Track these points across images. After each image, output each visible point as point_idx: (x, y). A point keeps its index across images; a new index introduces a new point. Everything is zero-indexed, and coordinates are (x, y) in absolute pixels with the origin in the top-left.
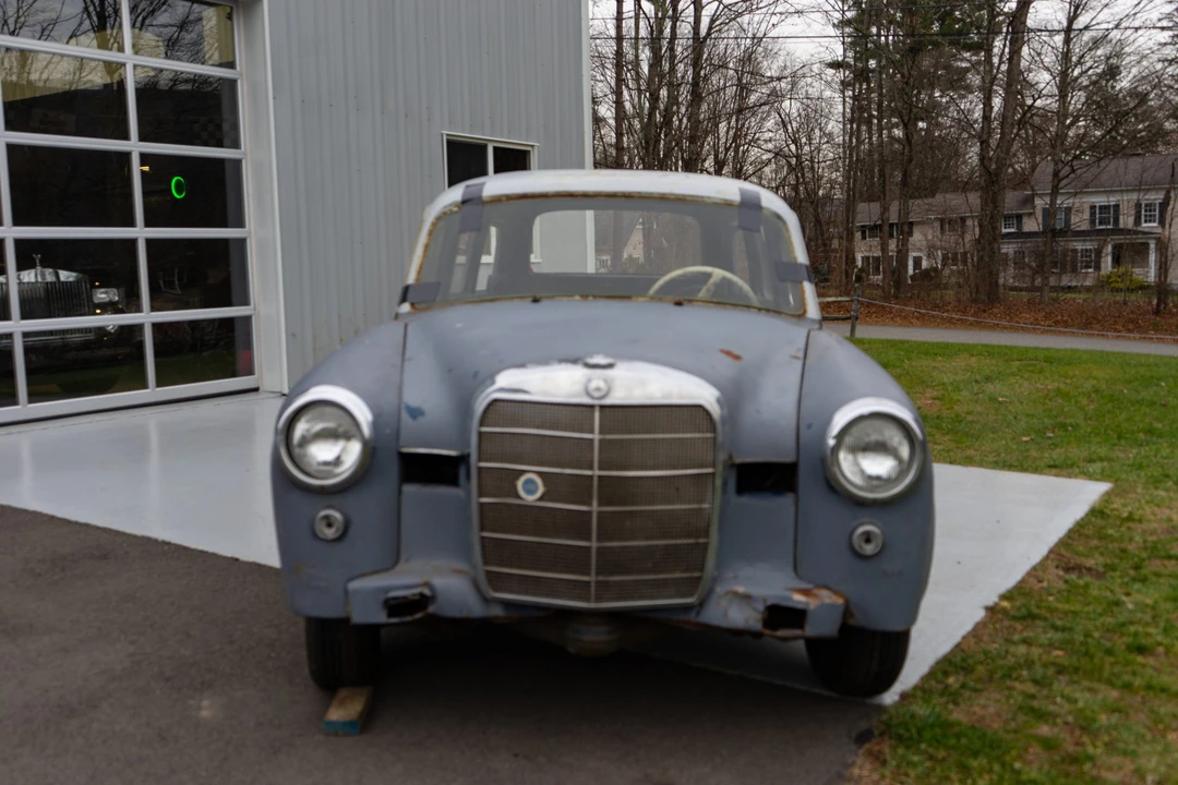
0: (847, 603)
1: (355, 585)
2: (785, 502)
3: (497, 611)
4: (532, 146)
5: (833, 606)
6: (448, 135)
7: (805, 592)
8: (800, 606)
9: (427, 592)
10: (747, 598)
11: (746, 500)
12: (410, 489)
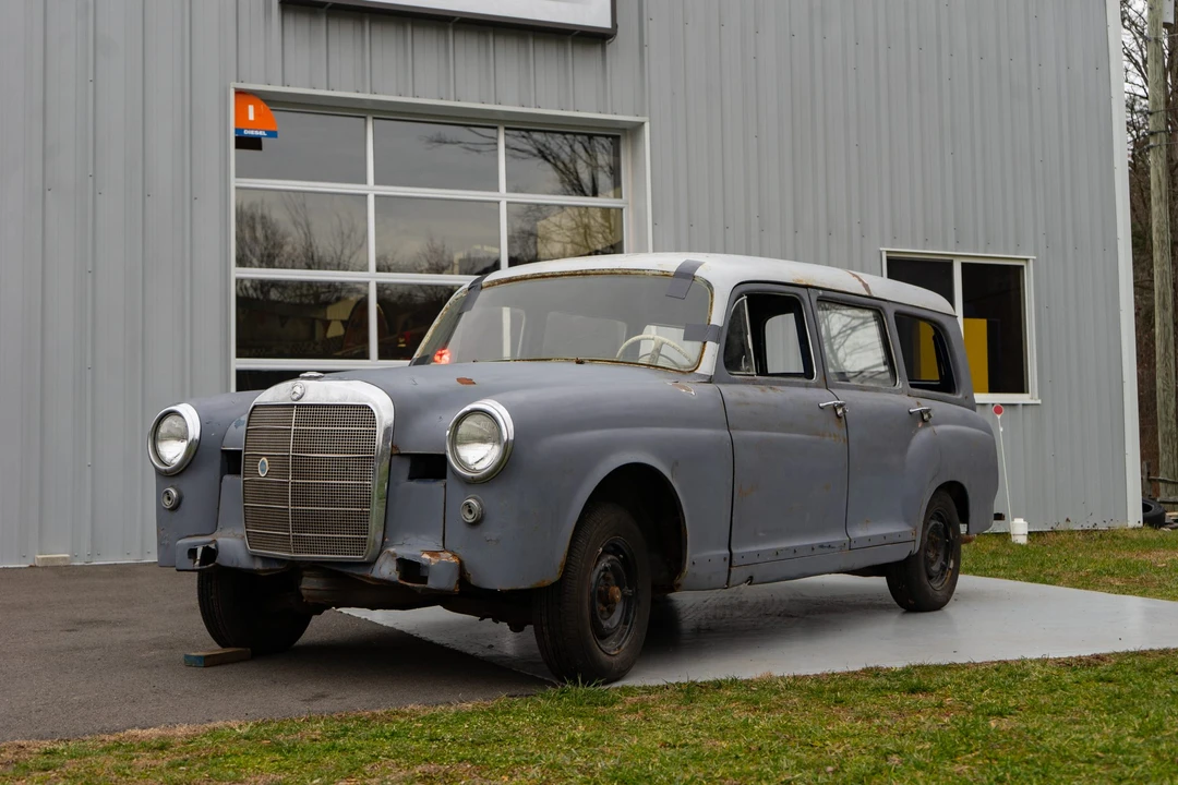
0: (461, 562)
1: (179, 542)
2: (439, 485)
3: (258, 565)
4: (1027, 260)
5: (448, 564)
6: (887, 252)
7: (433, 553)
8: (424, 563)
9: (212, 546)
10: (394, 555)
11: (414, 484)
12: (227, 478)
